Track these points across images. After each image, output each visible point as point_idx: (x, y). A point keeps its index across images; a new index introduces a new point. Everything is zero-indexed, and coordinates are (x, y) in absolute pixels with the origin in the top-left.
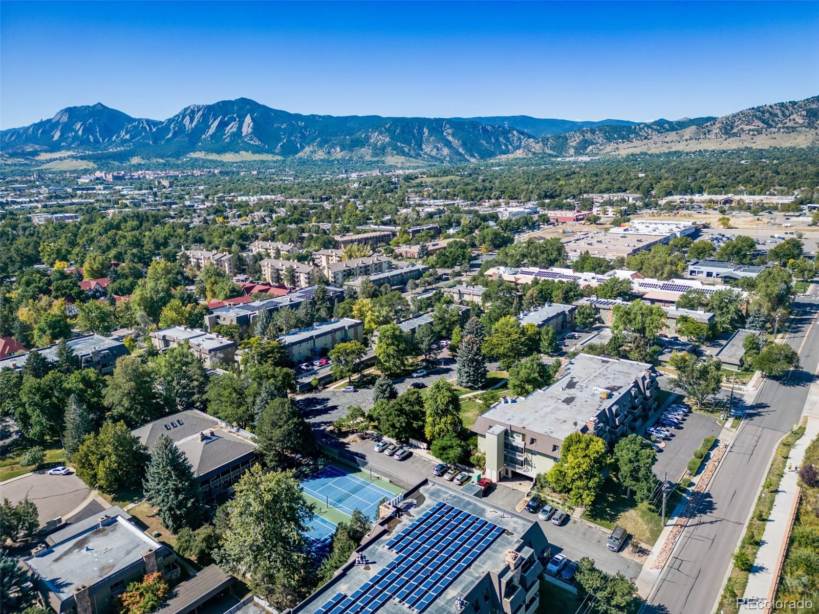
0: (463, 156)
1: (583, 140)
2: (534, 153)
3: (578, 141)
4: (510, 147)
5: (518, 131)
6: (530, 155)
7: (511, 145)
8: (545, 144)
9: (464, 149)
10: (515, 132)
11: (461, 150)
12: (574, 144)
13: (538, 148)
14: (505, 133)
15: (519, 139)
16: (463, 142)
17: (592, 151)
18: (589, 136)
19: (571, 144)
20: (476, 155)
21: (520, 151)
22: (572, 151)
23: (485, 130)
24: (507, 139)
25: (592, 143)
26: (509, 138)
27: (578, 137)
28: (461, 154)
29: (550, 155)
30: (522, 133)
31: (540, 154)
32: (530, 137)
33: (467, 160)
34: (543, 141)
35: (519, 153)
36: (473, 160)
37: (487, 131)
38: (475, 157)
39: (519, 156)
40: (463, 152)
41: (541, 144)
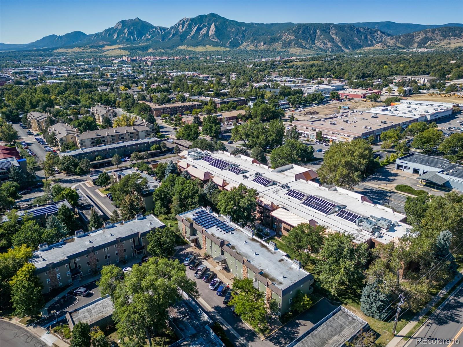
0: (341, 48)
1: (425, 37)
2: (388, 46)
3: (421, 38)
4: (374, 42)
5: (381, 32)
6: (385, 47)
7: (375, 40)
8: (397, 40)
9: (341, 44)
10: (379, 32)
11: (340, 44)
12: (418, 40)
13: (391, 42)
14: (372, 33)
15: (381, 37)
16: (342, 39)
17: (430, 45)
18: (430, 34)
19: (416, 40)
20: (350, 47)
21: (379, 45)
22: (416, 45)
23: (358, 31)
24: (373, 37)
25: (431, 39)
26: (374, 36)
27: (422, 35)
28: (339, 47)
29: (400, 48)
30: (384, 33)
31: (392, 46)
32: (389, 35)
33: (343, 51)
34: (396, 38)
35: (378, 46)
36: (347, 51)
37: (360, 31)
38: (348, 48)
39: (378, 48)
40: (341, 46)
41: (394, 40)
